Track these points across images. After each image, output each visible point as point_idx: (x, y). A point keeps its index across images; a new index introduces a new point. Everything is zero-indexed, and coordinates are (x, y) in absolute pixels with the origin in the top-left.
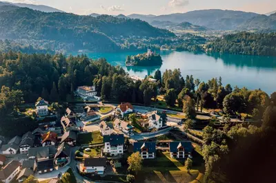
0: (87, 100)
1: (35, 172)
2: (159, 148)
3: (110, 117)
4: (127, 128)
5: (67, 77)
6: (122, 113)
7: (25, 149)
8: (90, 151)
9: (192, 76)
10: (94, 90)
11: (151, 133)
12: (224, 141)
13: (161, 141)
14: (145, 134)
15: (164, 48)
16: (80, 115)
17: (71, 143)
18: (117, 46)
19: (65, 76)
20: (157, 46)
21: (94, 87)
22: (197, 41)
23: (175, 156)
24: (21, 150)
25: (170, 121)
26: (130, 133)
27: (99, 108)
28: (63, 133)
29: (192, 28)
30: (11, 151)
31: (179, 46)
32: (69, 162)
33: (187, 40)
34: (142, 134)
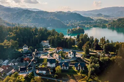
0: (44, 46)
1: (19, 72)
2: (71, 65)
3: (53, 53)
4: (58, 57)
5: (37, 37)
6: (57, 51)
7: (17, 64)
8: (42, 65)
9: (93, 37)
10: (48, 42)
11: (68, 59)
12: (98, 62)
13: (72, 63)
14: (66, 60)
15: (87, 26)
16: (40, 52)
17: (35, 62)
18: (65, 25)
19: (36, 36)
20: (84, 25)
21: (48, 41)
22: (104, 22)
23: (77, 69)
24: (15, 64)
25: (78, 55)
26: (59, 59)
27: (49, 49)
28: (32, 58)
29: (102, 16)
30: (12, 64)
31: (95, 25)
32: (33, 69)
33: (99, 22)
34: (65, 60)
